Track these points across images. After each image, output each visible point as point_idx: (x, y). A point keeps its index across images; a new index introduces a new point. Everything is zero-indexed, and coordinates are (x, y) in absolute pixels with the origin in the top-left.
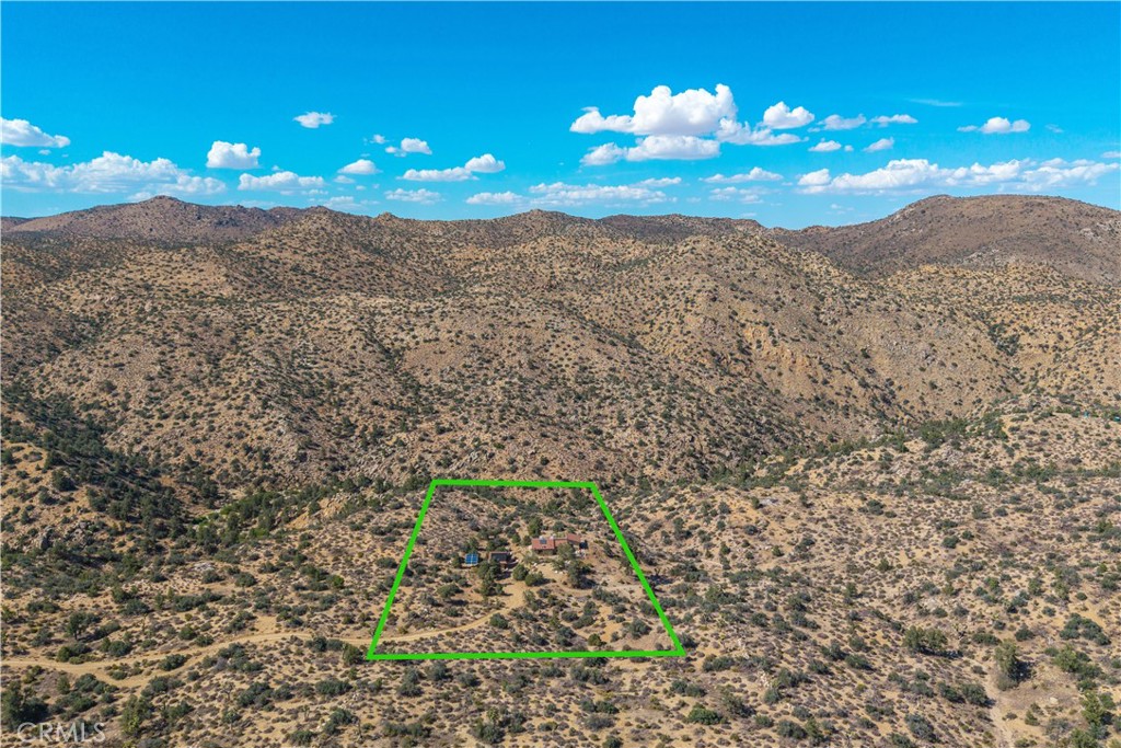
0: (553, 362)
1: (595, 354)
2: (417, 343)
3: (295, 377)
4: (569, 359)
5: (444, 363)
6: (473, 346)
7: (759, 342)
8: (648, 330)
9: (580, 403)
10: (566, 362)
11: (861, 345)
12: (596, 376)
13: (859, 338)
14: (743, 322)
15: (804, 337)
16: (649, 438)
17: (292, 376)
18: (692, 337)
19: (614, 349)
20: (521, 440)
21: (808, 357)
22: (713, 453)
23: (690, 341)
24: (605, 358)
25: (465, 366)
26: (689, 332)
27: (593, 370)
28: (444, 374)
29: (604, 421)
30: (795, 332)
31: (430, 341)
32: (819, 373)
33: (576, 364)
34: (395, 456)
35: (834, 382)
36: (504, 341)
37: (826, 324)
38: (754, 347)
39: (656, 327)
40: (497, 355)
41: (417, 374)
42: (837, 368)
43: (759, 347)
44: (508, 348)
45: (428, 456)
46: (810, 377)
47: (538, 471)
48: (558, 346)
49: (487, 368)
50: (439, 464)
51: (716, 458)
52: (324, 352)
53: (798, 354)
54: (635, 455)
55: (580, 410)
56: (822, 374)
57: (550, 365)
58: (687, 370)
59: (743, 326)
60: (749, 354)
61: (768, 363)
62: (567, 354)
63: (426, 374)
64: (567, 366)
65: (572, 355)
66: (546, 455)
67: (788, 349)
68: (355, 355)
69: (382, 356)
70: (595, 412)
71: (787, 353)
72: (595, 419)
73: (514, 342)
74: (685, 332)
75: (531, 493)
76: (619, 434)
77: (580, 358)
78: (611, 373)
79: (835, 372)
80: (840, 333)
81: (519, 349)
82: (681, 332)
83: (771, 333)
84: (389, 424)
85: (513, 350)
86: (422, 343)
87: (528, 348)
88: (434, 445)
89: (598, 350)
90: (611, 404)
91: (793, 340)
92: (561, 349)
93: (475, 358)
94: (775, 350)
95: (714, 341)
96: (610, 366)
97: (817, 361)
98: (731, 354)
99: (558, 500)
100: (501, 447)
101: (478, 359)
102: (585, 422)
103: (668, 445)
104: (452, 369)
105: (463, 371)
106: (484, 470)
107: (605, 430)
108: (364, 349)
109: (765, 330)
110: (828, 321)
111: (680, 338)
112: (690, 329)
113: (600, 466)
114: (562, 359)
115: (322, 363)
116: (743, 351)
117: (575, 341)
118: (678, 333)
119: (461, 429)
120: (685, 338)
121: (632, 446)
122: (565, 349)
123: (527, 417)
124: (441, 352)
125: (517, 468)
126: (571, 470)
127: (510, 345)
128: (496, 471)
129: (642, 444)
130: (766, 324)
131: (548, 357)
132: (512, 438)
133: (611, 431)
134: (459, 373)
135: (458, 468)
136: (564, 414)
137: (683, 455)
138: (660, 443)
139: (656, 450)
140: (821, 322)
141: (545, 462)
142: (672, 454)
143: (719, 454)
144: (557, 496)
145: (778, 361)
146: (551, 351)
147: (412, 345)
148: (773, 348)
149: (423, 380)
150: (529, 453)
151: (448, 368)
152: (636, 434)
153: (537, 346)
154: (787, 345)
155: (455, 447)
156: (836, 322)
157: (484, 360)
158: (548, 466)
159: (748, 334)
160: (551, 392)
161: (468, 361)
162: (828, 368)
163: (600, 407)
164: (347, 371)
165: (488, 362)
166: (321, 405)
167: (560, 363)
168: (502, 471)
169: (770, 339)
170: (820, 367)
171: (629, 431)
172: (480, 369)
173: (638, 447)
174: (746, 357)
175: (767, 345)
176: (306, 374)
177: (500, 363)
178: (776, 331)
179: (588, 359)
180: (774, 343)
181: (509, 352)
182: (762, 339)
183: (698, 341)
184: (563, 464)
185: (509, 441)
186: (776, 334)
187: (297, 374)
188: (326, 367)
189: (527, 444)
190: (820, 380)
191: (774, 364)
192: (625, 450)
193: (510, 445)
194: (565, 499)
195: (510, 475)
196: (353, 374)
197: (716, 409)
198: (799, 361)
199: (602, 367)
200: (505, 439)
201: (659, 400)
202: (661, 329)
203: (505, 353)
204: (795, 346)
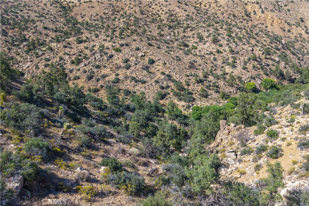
0: (154, 12)
1: (177, 9)
2: (80, 4)
3: (6, 16)
4: (163, 11)
5: (93, 12)
6: (110, 4)
7: (254, 11)
8: (199, 7)
9: (172, 30)
10: (161, 12)
11: (299, 16)
12: (179, 18)
13: (298, 13)
14: (246, 2)
15: (276, 10)
16: (223, 48)
17: (5, 16)
18: (223, 8)
19: (187, 7)
20: (134, 47)
21: (279, 19)
22: (268, 59)
23: (222, 10)
24: (183, 11)
25: (104, 13)
26: (221, 6)
27: (177, 16)
28: (92, 17)
29: (189, 39)
30: (271, 7)
31: (87, 2)
32: (285, 26)
33: (167, 13)
34: (43, 57)
35: (293, 31)
36: (126, 3)
37: (282, 7)
38: (252, 14)
39: (202, 5)
40: (123, 9)
41: (78, 17)
42: (294, 25)
43: (255, 14)
44: (129, 5)
45: (67, 57)
46: (281, 28)
47: (146, 68)
48: (156, 5)
49: (116, 14)
50: (73, 62)
51: (270, 62)
52: (29, 7)
53: (275, 17)
54: (215, 59)
55: (172, 34)
56: (287, 28)
57: (152, 14)
58: (228, 18)
59: (246, 4)
60: (250, 17)
61: (260, 21)
62: (161, 9)
63: (82, 17)
64: (162, 14)
65: (165, 9)
66: (153, 57)
67: (270, 15)
68: (45, 8)
69: (61, 9)
70: (182, 35)
71: (269, 17)
72: (182, 38)
73: (132, 3)
74: (218, 5)
75: (141, 85)
76: (201, 46)
77: (169, 10)
78: (187, 17)
79: (293, 26)
80: (289, 10)
81: (135, 6)
82: (217, 6)
83: (261, 7)
84: (50, 39)
85: (132, 6)
86: (83, 3)
87: (140, 5)
88: (73, 50)
89: (179, 7)
90: (191, 30)
91: (271, 11)
92: (158, 6)
93: (111, 10)
94: (263, 15)
95: (234, 10)
96: (186, 14)
97: (283, 21)
98: (243, 17)
99: (164, 91)
100: (118, 51)
101: (112, 10)
102: (176, 40)
103: (237, 53)
104: (97, 15)
105: (104, 16)
106: (105, 67)
107: (190, 44)
108: (51, 5)
109: (257, 6)
110: (283, 5)
111: (217, 8)
112: (221, 4)
113: (192, 66)
114: (158, 11)
115: (26, 11)
116: (247, 16)
117: (165, 2)
118: (215, 7)
119: (93, 41)
120: (219, 8)
121: (212, 53)
122: (160, 6)
123: (138, 34)
124: (92, 7)
125: (130, 66)
126: (172, 67)
127: (130, 4)
128: (114, 68)
129: (219, 52)
130: (258, 3)
131: (151, 9)
132: (127, 45)
133: (195, 45)
134: (100, 16)
135: (85, 65)
136: (163, 35)
137: (249, 59)
138: (232, 51)
139: (230, 56)
140: (279, 6)
141: (152, 62)
142: (242, 59)
143: (272, 59)
144: (163, 88)
145: (265, 21)
146: (153, 7)
147: (78, 4)
148: (262, 14)
149: (80, 20)
150: (140, 55)
151: (95, 14)
152: (213, 46)
153: (145, 4)
154: (269, 13)
155: (87, 52)
156: (286, 6)
157: (115, 11)
158: (154, 65)
159: (249, 8)
160: (153, 24)
161: (106, 11)
162: (289, 24)
163: (184, 32)
164: (38, 15)
165: (118, 12)
166: (12, 29)
167: (157, 12)
168: (118, 68)
169: (260, 10)
170: (286, 24)
171: (208, 44)
172: (112, 15)
173: (216, 54)
174: (249, 19)
175: (259, 13)
176: (14, 15)
177: (124, 12)
178: (263, 7)
179: (173, 11)
180: (263, 12)
181: (129, 7)
182: (256, 10)
183: (226, 9)
184: (165, 64)
185: (125, 47)
186: (263, 8)
187: (8, 15)
188: (28, 13)
189: (138, 49)
190: (286, 30)
191: (263, 22)
192: (207, 56)
193: (126, 50)
194: (169, 90)
195: (124, 71)
196: (41, 16)
197: (256, 34)
198: (275, 21)
199: (182, 15)
200: (122, 45)
201: (222, 28)
202: (205, 6)
203: (127, 8)
204: (272, 13)
